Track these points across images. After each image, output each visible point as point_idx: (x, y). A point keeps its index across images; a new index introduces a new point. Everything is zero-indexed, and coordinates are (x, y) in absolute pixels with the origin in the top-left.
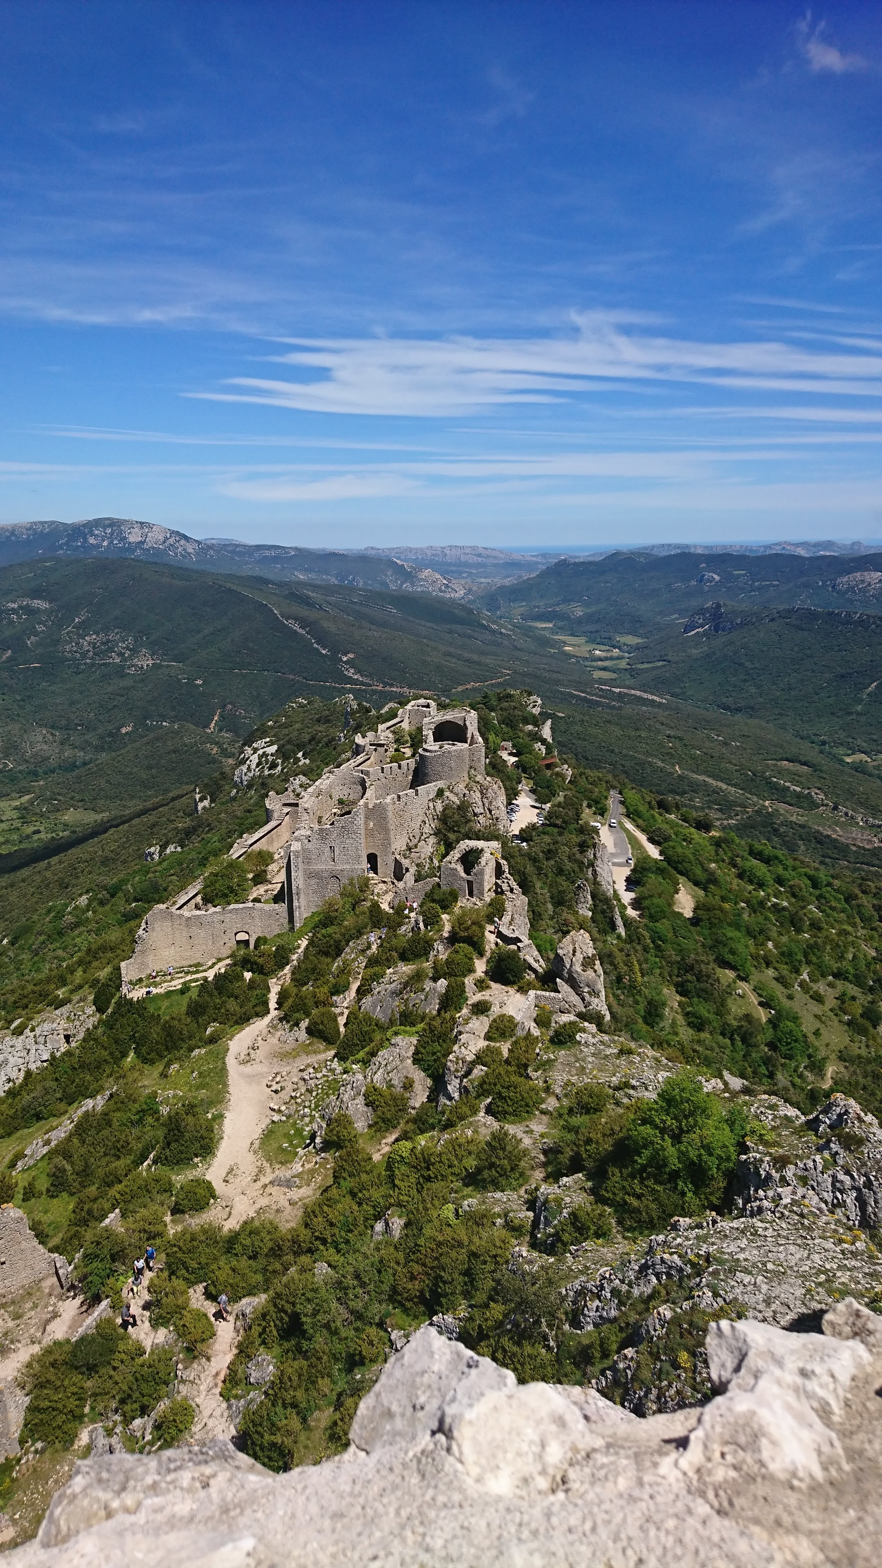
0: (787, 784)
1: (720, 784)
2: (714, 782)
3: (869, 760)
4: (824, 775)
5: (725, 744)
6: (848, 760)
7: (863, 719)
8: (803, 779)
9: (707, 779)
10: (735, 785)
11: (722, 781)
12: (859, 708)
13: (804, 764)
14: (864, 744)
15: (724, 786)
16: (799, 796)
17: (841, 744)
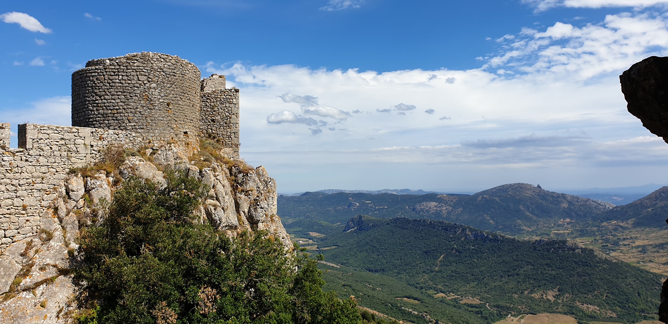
0: (410, 310)
1: (375, 312)
2: (371, 311)
3: (446, 296)
4: (427, 305)
5: (374, 289)
6: (436, 296)
7: (440, 274)
8: (417, 308)
9: (367, 309)
10: (382, 312)
11: (375, 310)
12: (437, 269)
13: (415, 299)
14: (443, 288)
15: (377, 313)
16: (417, 317)
17: (431, 288)
